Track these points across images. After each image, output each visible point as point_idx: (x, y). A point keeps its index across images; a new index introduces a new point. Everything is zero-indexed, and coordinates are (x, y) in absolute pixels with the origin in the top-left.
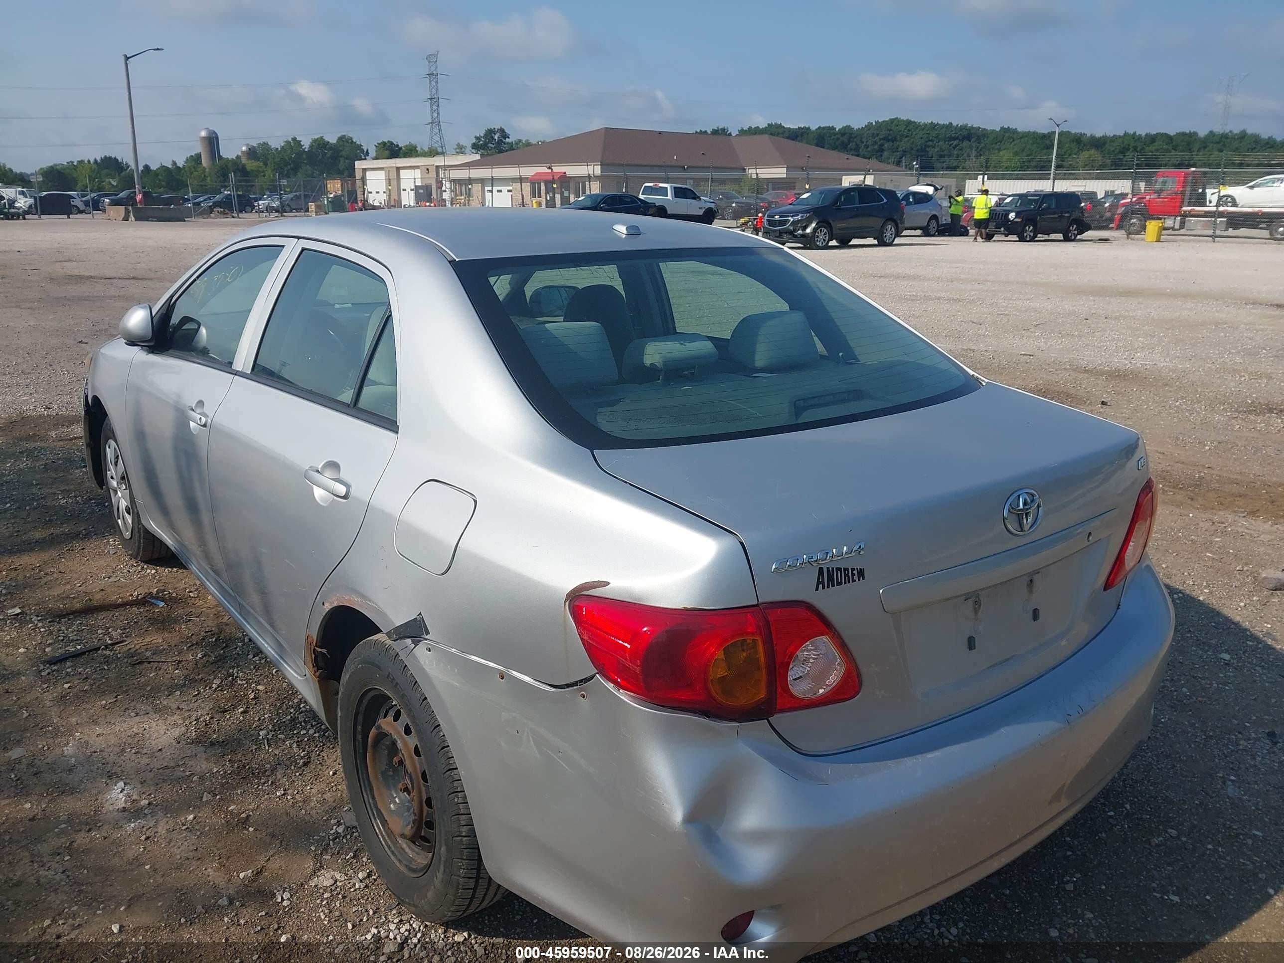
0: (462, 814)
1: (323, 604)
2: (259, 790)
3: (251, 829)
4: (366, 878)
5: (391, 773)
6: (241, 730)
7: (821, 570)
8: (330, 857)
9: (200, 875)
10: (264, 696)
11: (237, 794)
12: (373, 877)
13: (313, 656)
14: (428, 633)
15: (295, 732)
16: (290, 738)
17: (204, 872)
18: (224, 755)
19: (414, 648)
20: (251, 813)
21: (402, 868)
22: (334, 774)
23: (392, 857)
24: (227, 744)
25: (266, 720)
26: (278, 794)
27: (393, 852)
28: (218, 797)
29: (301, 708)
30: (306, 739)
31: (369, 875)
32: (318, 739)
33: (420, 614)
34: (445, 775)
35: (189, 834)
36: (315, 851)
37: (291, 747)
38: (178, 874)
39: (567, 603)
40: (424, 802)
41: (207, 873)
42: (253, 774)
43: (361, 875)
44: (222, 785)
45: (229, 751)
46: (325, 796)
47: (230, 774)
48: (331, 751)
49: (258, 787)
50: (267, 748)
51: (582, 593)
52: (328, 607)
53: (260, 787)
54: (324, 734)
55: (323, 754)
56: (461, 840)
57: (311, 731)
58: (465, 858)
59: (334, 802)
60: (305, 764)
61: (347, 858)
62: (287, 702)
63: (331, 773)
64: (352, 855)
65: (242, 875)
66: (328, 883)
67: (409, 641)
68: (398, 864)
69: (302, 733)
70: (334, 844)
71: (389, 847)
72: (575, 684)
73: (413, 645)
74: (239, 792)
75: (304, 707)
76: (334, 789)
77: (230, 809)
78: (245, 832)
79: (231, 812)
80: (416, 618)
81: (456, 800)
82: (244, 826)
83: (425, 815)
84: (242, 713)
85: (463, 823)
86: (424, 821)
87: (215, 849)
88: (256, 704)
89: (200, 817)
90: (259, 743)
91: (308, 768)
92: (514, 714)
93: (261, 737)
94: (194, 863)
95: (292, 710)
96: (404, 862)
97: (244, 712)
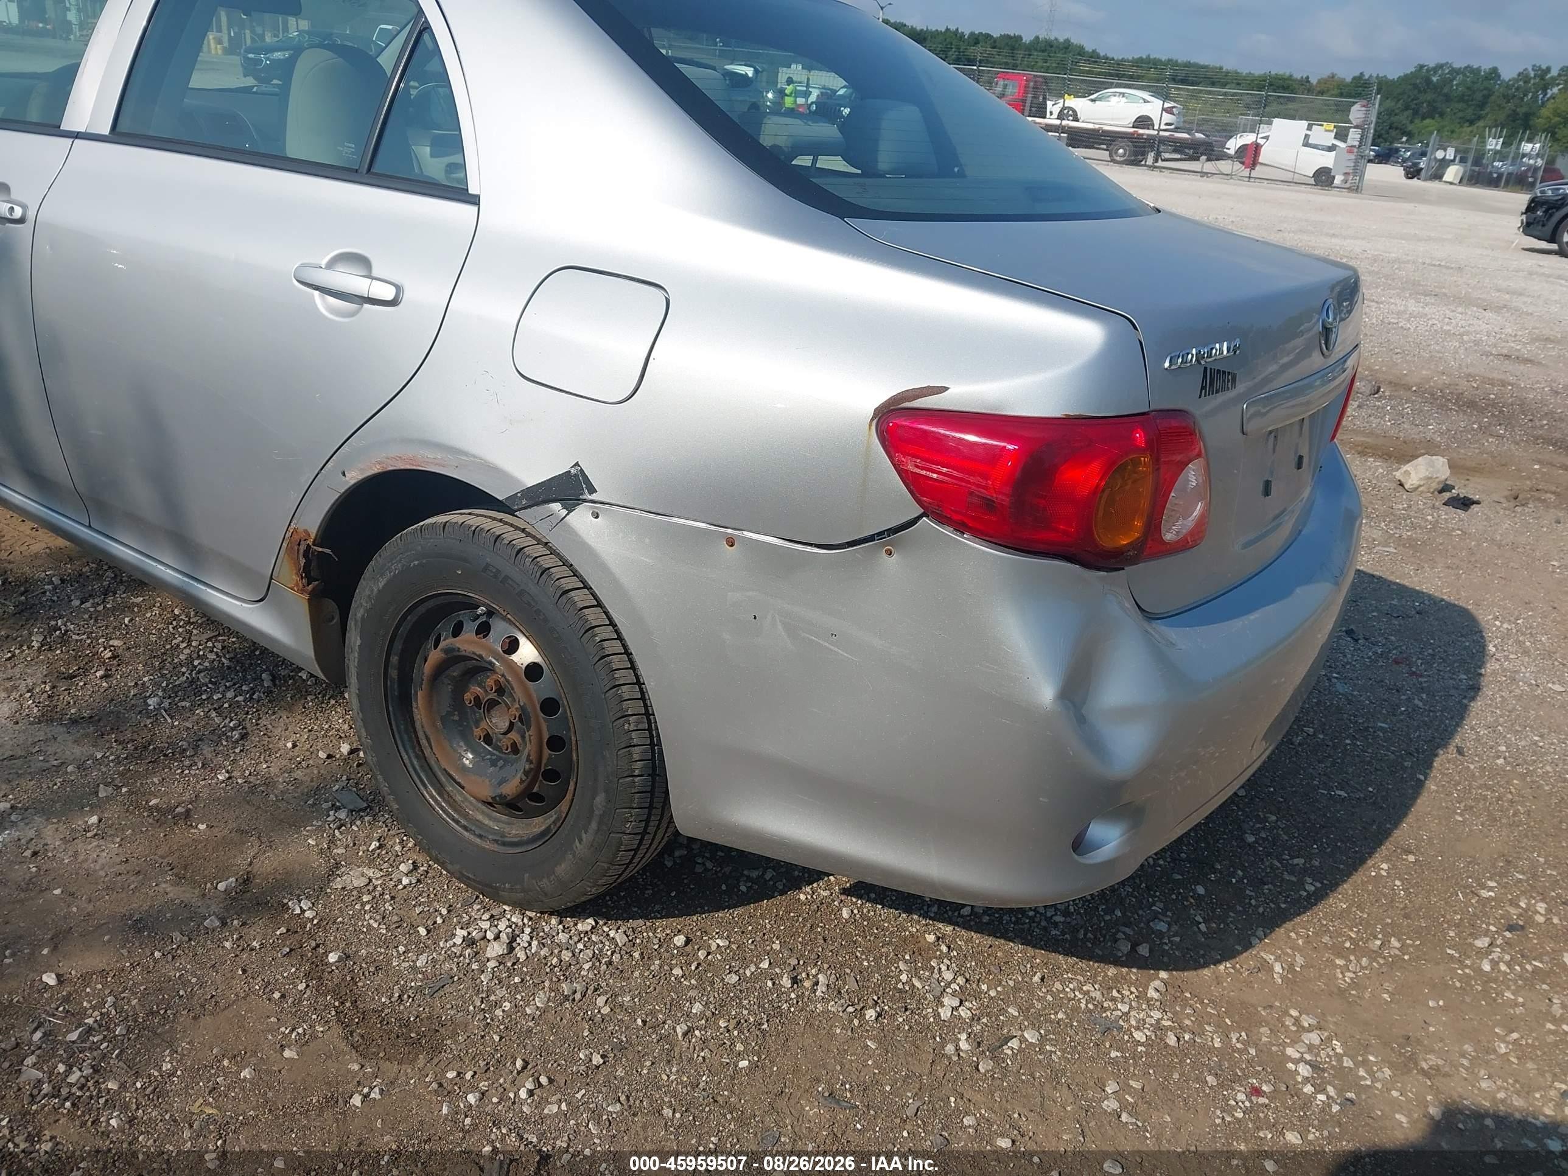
0: (634, 746)
1: (344, 474)
2: (186, 775)
3: (202, 827)
4: (412, 871)
5: (456, 718)
6: (112, 700)
7: (1206, 369)
8: (344, 851)
9: (151, 893)
10: (128, 654)
11: (153, 783)
12: (422, 868)
13: (303, 561)
14: (592, 490)
15: (204, 697)
16: (199, 705)
17: (156, 888)
18: (103, 734)
19: (567, 514)
20: (190, 806)
21: (488, 845)
22: (294, 746)
23: (466, 834)
24: (99, 720)
25: (148, 684)
26: (220, 778)
27: (465, 828)
28: (124, 790)
29: (196, 667)
30: (226, 705)
31: (415, 867)
32: (243, 703)
33: (577, 464)
34: (607, 695)
35: (102, 842)
36: (317, 845)
37: (207, 716)
38: (114, 897)
39: (875, 422)
40: (545, 743)
41: (161, 890)
42: (165, 755)
43: (403, 868)
44: (122, 774)
45: (108, 728)
46: (295, 775)
47: (126, 758)
48: (273, 717)
49: (182, 772)
50: (169, 721)
51: (901, 406)
52: (354, 477)
53: (187, 772)
54: (251, 698)
55: (262, 722)
56: (633, 782)
57: (230, 694)
58: (635, 805)
59: (312, 781)
60: (244, 737)
61: (370, 849)
62: (169, 660)
63: (290, 745)
64: (378, 844)
65: (222, 886)
66: (362, 882)
67: (556, 507)
68: (478, 841)
69: (215, 698)
70: (341, 833)
71: (457, 822)
72: (871, 538)
73: (565, 512)
74: (156, 780)
75: (199, 664)
76: (304, 764)
77: (150, 804)
78: (193, 831)
79: (157, 807)
80: (569, 472)
81: (626, 727)
82: (189, 823)
83: (544, 761)
84: (101, 678)
85: (636, 757)
86: (542, 770)
87: (156, 857)
88: (119, 665)
89: (109, 819)
90: (155, 715)
91: (249, 742)
92: (750, 593)
93: (152, 707)
94: (133, 878)
95: (184, 670)
96: (490, 837)
97: (105, 677)
